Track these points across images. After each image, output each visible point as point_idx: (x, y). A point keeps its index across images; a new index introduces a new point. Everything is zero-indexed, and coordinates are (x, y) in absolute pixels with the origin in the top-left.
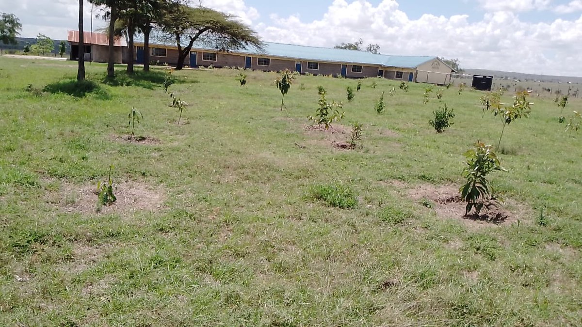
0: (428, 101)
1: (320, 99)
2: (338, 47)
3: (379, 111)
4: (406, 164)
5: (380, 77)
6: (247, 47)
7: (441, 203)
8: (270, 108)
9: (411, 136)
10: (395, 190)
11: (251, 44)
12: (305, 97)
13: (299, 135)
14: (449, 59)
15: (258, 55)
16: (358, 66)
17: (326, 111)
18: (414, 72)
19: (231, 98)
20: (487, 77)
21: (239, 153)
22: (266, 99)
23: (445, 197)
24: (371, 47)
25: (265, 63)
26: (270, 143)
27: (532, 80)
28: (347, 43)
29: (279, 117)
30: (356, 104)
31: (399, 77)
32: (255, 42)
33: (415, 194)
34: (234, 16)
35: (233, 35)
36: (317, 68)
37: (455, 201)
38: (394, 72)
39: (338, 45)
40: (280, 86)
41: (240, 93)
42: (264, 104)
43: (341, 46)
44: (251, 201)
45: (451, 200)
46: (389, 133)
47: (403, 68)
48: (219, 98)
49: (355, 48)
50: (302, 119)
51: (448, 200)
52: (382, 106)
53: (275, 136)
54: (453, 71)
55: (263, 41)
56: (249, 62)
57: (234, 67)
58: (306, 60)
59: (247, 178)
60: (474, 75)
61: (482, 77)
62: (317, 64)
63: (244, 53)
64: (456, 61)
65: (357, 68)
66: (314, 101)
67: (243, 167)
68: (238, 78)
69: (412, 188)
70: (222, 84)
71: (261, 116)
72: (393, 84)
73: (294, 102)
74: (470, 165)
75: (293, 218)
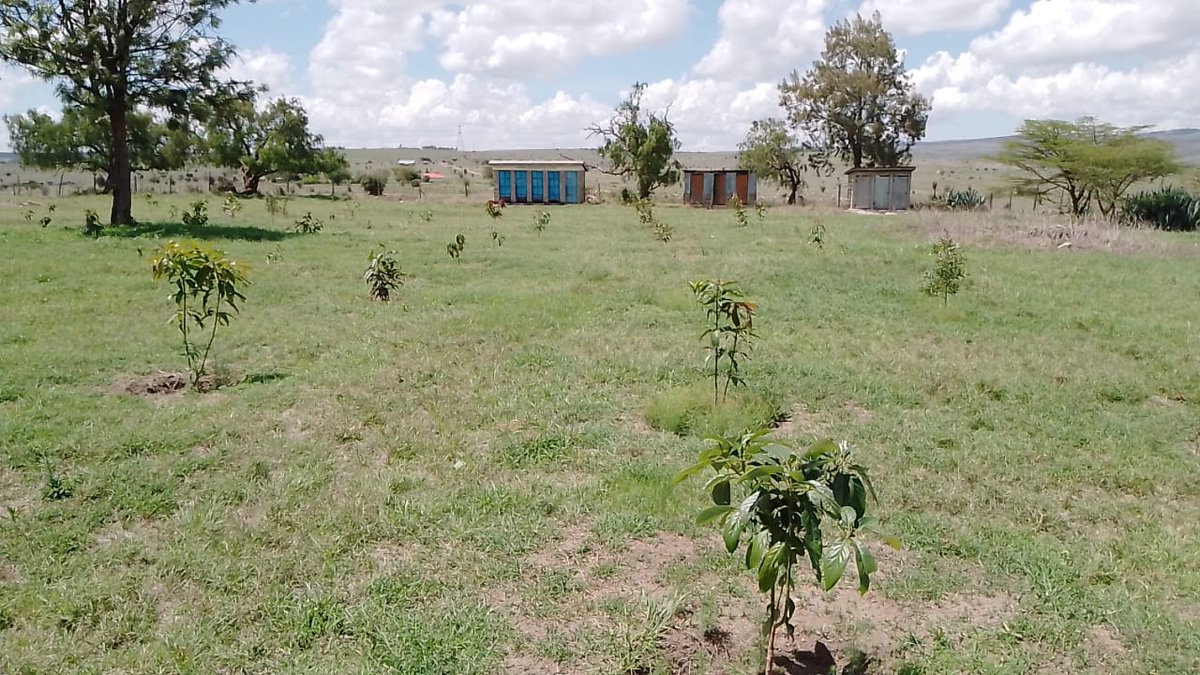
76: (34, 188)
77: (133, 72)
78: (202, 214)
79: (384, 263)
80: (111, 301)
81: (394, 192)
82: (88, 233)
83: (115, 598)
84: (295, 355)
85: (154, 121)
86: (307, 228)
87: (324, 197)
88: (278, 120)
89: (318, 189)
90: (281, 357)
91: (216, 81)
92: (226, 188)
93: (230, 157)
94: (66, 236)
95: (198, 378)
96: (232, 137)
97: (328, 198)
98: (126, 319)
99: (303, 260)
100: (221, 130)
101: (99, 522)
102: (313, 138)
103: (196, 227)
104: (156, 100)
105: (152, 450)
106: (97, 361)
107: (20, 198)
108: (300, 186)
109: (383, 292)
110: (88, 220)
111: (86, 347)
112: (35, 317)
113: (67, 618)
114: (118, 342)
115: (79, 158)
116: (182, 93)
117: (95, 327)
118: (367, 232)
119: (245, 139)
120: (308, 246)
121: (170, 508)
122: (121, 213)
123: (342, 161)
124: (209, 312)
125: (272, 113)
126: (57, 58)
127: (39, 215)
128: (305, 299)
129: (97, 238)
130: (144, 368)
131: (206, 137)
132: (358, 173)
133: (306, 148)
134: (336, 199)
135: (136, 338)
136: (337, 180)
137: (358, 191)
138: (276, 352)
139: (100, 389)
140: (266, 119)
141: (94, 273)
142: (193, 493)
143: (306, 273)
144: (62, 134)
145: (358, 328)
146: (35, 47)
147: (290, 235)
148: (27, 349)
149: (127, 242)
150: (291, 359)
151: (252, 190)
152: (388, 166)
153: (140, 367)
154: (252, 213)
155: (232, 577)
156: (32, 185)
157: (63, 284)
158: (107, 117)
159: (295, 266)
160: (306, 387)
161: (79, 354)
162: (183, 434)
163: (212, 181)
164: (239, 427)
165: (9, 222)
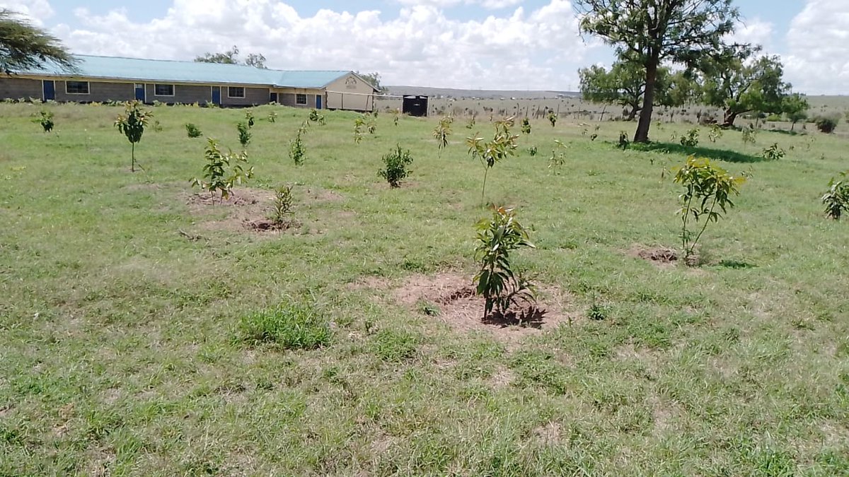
0: (360, 139)
1: (207, 150)
2: (201, 60)
3: (296, 159)
4: (377, 246)
5: (273, 104)
6: (44, 64)
7: (445, 304)
8: (110, 169)
9: (362, 197)
10: (376, 295)
11: (52, 59)
12: (167, 144)
13: (181, 215)
14: (366, 74)
15: (67, 77)
16: (238, 88)
17: (221, 168)
18: (323, 94)
19: (32, 157)
20: (421, 97)
21: (76, 267)
22: (99, 152)
23: (447, 292)
24: (252, 59)
25: (80, 89)
26: (132, 237)
27: (470, 97)
28: (214, 53)
29: (133, 184)
30: (256, 150)
31: (302, 103)
32: (59, 55)
33: (407, 296)
34: (12, 13)
35: (15, 44)
36: (172, 94)
37: (463, 296)
38: (294, 95)
39: (201, 57)
40: (125, 129)
41: (47, 145)
42: (98, 162)
43: (205, 58)
44: (132, 371)
45: (456, 295)
46: (328, 195)
47: (305, 89)
48: (9, 159)
49: (228, 60)
50: (176, 183)
51: (453, 297)
52: (300, 151)
53: (137, 223)
54: (375, 91)
55: (73, 54)
56: (49, 90)
57: (23, 99)
58: (153, 81)
59: (110, 320)
60: (404, 96)
61: (415, 97)
62: (171, 87)
63: (38, 75)
64: (375, 76)
65: (236, 90)
66: (186, 149)
67: (95, 298)
68: (37, 119)
69: (399, 287)
70: (7, 130)
71: (99, 185)
72: (299, 114)
73: (152, 154)
74: (485, 242)
75: (224, 389)
76: (586, 115)
77: (667, 38)
78: (694, 138)
79: (841, 189)
80: (632, 193)
81: (843, 131)
82: (619, 146)
83: (629, 399)
84: (760, 252)
85: (669, 72)
86: (772, 155)
87: (784, 132)
88: (759, 72)
89: (778, 125)
90: (749, 251)
91: (723, 44)
92: (709, 121)
93: (716, 99)
94: (605, 147)
95: (688, 256)
96: (722, 85)
97: (787, 133)
98: (641, 207)
99: (768, 179)
100: (714, 79)
101: (620, 342)
102: (785, 85)
103: (688, 147)
104: (679, 58)
105: (657, 301)
106: (622, 232)
107: (579, 121)
108: (764, 122)
109: (836, 212)
110: (621, 137)
111: (616, 222)
112: (586, 198)
113: (598, 400)
114: (636, 222)
115: (617, 96)
116: (698, 52)
117: (622, 209)
118: (820, 162)
119: (731, 86)
120: (772, 169)
121: (666, 345)
122: (641, 135)
123: (805, 104)
124: (706, 210)
125: (754, 67)
126: (621, 31)
127: (591, 132)
128: (770, 210)
129: (624, 150)
130: (651, 242)
131: (703, 84)
132: (814, 115)
133: (777, 93)
134: (794, 134)
135: (647, 220)
136: (795, 120)
137: (812, 128)
138: (745, 247)
139: (622, 251)
140: (750, 71)
141: (622, 172)
142: (684, 339)
143: (771, 189)
144: (610, 81)
145: (814, 238)
146: (609, 23)
147: (758, 160)
148: (581, 218)
149: (643, 154)
150: (756, 254)
151: (729, 124)
152: (841, 110)
153: (649, 241)
154: (730, 140)
155: (709, 410)
156: (585, 112)
157: (603, 178)
158: (644, 70)
159: (761, 183)
160: (768, 277)
161: (612, 226)
162: (679, 295)
163: (699, 116)
164: (719, 299)
165: (572, 135)
